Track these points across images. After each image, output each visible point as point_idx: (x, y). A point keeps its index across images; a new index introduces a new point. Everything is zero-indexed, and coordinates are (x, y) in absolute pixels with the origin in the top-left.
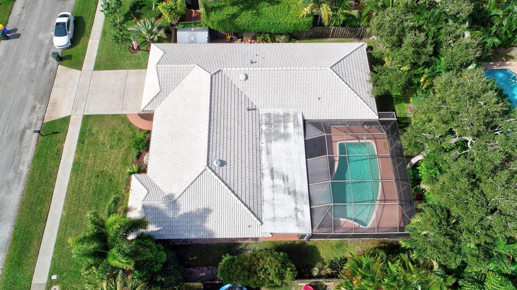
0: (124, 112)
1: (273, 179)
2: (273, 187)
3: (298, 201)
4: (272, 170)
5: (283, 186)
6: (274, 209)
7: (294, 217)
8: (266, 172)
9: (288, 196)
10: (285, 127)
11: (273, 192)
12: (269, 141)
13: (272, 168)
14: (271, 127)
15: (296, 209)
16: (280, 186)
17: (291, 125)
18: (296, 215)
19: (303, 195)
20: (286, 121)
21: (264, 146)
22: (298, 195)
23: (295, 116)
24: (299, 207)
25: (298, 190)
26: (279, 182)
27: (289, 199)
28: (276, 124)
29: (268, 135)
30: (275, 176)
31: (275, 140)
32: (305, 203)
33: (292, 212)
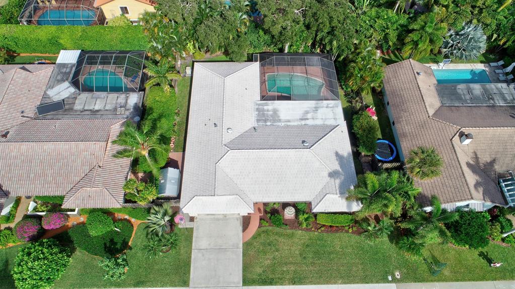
0: (241, 245)
1: (308, 119)
2: (313, 119)
3: (321, 106)
4: (302, 119)
5: (311, 114)
6: (329, 119)
7: (332, 109)
8: (303, 122)
9: (319, 111)
10: (268, 111)
11: (316, 119)
12: (280, 121)
13: (300, 119)
14: (268, 119)
15: (327, 107)
16: (312, 115)
17: (266, 108)
18: (331, 107)
19: (317, 103)
20: (263, 110)
21: (283, 124)
22: (317, 106)
23: (259, 105)
24: (325, 106)
25: (314, 106)
26: (309, 116)
27: (320, 111)
28: (266, 116)
29: (274, 121)
30: (306, 117)
31: (279, 117)
32: (322, 102)
33: (329, 109)
